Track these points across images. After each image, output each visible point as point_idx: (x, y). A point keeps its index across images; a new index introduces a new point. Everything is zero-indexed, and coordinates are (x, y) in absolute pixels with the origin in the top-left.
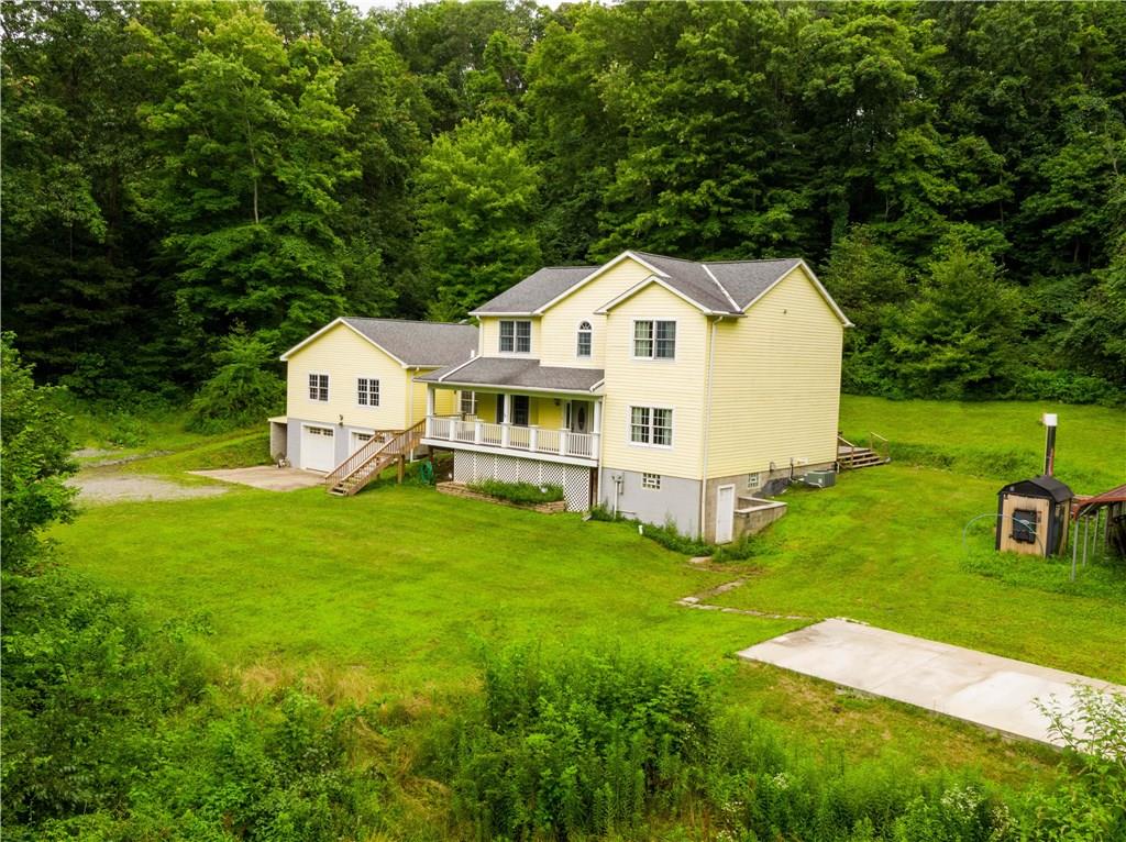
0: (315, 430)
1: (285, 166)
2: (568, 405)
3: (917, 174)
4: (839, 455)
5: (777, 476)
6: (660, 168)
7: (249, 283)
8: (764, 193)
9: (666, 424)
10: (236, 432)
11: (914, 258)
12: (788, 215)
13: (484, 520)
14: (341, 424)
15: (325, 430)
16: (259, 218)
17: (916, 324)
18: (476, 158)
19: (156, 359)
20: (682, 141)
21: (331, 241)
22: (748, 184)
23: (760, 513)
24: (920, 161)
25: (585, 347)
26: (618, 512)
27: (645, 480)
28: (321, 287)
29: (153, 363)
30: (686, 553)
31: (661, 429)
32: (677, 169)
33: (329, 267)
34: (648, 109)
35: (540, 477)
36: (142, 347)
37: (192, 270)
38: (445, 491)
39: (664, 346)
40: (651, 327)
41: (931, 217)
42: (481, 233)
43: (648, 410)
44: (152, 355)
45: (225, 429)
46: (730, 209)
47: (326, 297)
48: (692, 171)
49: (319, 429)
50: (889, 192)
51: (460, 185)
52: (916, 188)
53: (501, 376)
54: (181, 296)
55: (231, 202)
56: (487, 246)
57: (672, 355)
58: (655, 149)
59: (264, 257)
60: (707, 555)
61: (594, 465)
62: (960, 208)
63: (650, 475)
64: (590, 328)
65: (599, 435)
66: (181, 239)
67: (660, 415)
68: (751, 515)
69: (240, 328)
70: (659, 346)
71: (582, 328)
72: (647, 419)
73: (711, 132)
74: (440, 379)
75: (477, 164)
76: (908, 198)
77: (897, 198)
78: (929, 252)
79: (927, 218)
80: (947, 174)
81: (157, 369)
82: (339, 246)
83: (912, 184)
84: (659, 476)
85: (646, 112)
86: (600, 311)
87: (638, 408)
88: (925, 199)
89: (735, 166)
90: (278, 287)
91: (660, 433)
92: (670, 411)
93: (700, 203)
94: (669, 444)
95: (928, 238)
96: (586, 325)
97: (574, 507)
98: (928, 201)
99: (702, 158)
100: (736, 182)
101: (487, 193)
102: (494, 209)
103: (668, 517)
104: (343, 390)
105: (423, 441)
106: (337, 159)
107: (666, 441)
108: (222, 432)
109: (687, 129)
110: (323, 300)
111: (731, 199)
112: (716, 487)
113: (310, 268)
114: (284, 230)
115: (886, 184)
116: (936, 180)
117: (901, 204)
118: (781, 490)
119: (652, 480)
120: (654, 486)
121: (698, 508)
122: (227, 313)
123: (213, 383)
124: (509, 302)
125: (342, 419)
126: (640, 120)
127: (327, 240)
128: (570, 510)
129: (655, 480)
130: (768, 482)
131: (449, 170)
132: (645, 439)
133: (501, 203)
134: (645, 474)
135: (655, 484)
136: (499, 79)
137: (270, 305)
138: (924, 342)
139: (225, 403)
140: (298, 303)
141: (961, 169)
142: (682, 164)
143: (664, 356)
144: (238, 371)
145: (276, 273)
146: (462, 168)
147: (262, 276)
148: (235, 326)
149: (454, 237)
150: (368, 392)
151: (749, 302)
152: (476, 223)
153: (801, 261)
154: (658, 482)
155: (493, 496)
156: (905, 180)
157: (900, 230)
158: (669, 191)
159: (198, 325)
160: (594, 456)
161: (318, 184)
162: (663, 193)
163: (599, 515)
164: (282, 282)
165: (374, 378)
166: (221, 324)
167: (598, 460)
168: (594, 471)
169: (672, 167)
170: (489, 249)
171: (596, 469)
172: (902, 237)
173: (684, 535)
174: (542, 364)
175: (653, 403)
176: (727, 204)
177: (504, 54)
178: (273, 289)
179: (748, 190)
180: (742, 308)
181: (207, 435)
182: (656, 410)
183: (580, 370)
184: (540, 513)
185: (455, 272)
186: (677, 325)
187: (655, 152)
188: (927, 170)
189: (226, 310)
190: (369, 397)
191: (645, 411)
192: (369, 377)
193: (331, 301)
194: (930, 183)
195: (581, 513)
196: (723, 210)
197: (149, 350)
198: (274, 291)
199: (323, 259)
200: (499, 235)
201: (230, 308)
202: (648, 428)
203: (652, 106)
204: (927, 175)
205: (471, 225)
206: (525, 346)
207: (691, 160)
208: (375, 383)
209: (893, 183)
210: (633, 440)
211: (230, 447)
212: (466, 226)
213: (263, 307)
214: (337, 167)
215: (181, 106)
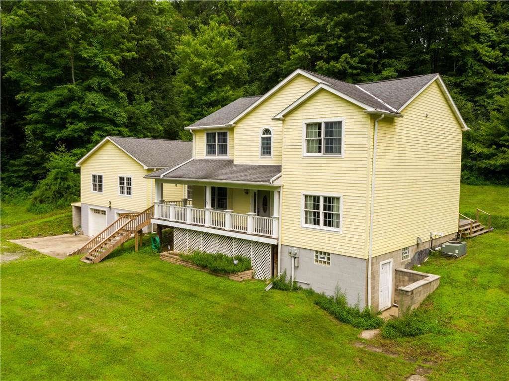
0: (97, 211)
1: (87, 49)
2: (255, 194)
3: (476, 44)
4: (460, 227)
5: (422, 248)
6: (316, 48)
7: (67, 121)
8: (378, 62)
9: (335, 209)
10: (55, 211)
11: (473, 97)
12: (395, 73)
13: (186, 289)
14: (110, 207)
15: (102, 211)
16: (75, 81)
17: (487, 135)
18: (206, 45)
19: (21, 168)
20: (329, 30)
21: (118, 95)
22: (369, 56)
23: (421, 289)
24: (477, 37)
25: (266, 149)
26: (294, 282)
27: (317, 257)
28: (113, 122)
29: (19, 171)
30: (357, 326)
31: (330, 214)
32: (326, 48)
33: (117, 110)
34: (308, 13)
35: (233, 250)
36: (12, 162)
37: (34, 114)
38: (165, 259)
39: (332, 143)
40: (320, 128)
41: (484, 71)
42: (210, 89)
43: (318, 197)
44: (18, 166)
45: (49, 210)
46: (359, 71)
47: (115, 128)
48: (336, 49)
49: (99, 211)
50: (457, 56)
51: (196, 60)
52: (475, 54)
53: (204, 172)
54: (28, 130)
55: (57, 72)
56: (213, 97)
57: (340, 151)
58: (313, 36)
59: (76, 105)
60: (375, 328)
61: (274, 242)
62: (501, 66)
63: (321, 253)
64: (270, 133)
65: (278, 219)
66: (26, 95)
67: (329, 202)
68: (414, 293)
69: (62, 147)
70: (327, 143)
71: (264, 134)
72: (318, 205)
73: (346, 26)
74: (162, 176)
75: (207, 49)
76: (470, 60)
77: (463, 60)
78: (484, 93)
79: (482, 72)
80: (493, 46)
81: (21, 174)
82: (122, 98)
83: (472, 51)
84: (329, 254)
85: (307, 15)
86: (276, 117)
87: (310, 196)
88: (480, 61)
89: (361, 45)
90: (85, 123)
91: (330, 218)
92: (338, 199)
93: (341, 68)
94: (338, 226)
95: (483, 85)
96: (267, 131)
97: (259, 276)
98: (483, 62)
99: (342, 40)
100: (363, 54)
101: (212, 65)
102: (217, 74)
103: (338, 289)
104: (111, 184)
105: (153, 221)
106: (122, 46)
107: (335, 224)
108: (46, 212)
109: (332, 23)
110: (114, 130)
111: (359, 65)
112: (379, 263)
113: (103, 110)
114: (89, 89)
115: (456, 52)
116: (487, 48)
117: (466, 64)
118: (424, 259)
119: (324, 256)
120: (325, 262)
121: (365, 284)
122: (56, 139)
123: (44, 182)
124: (214, 120)
125: (110, 204)
126: (304, 20)
127: (116, 93)
128: (256, 277)
129: (326, 257)
130: (416, 253)
131: (189, 52)
132: (317, 222)
133: (222, 70)
134: (317, 252)
135: (326, 260)
136: (227, 18)
137: (80, 133)
138: (494, 147)
139: (50, 194)
140: (97, 132)
141: (501, 42)
142: (330, 46)
143: (331, 151)
144: (57, 174)
145: (82, 113)
146: (197, 50)
147: (75, 116)
148: (59, 147)
149: (193, 92)
150: (125, 186)
151: (403, 105)
152: (206, 83)
153: (438, 76)
154: (329, 259)
155: (198, 266)
156: (469, 48)
157: (465, 80)
158: (322, 61)
159: (39, 147)
160: (274, 235)
161: (109, 59)
162: (318, 62)
163: (279, 285)
164: (87, 120)
165: (129, 176)
166: (51, 146)
167: (278, 239)
168: (274, 248)
169: (324, 47)
170: (214, 98)
171: (277, 246)
172: (466, 84)
173: (353, 307)
174: (236, 162)
175: (323, 192)
176: (356, 68)
177: (230, 5)
178: (81, 124)
179: (369, 60)
180: (398, 109)
181: (37, 214)
182: (325, 198)
183: (263, 166)
184: (233, 280)
185: (195, 113)
186: (343, 124)
187: (313, 38)
188: (481, 43)
189: (56, 137)
190: (126, 189)
191: (316, 199)
192: (125, 175)
193: (119, 131)
194: (483, 50)
195: (265, 281)
196: (355, 72)
197: (16, 163)
198: (82, 125)
199: (114, 105)
200: (220, 90)
201: (57, 136)
202: (319, 213)
203: (311, 10)
204: (481, 46)
205: (203, 84)
206: (224, 151)
207: (335, 42)
208: (129, 179)
209: (460, 51)
210: (306, 222)
211: (46, 222)
212: (200, 84)
213: (76, 135)
214: (122, 50)
215: (21, 12)
